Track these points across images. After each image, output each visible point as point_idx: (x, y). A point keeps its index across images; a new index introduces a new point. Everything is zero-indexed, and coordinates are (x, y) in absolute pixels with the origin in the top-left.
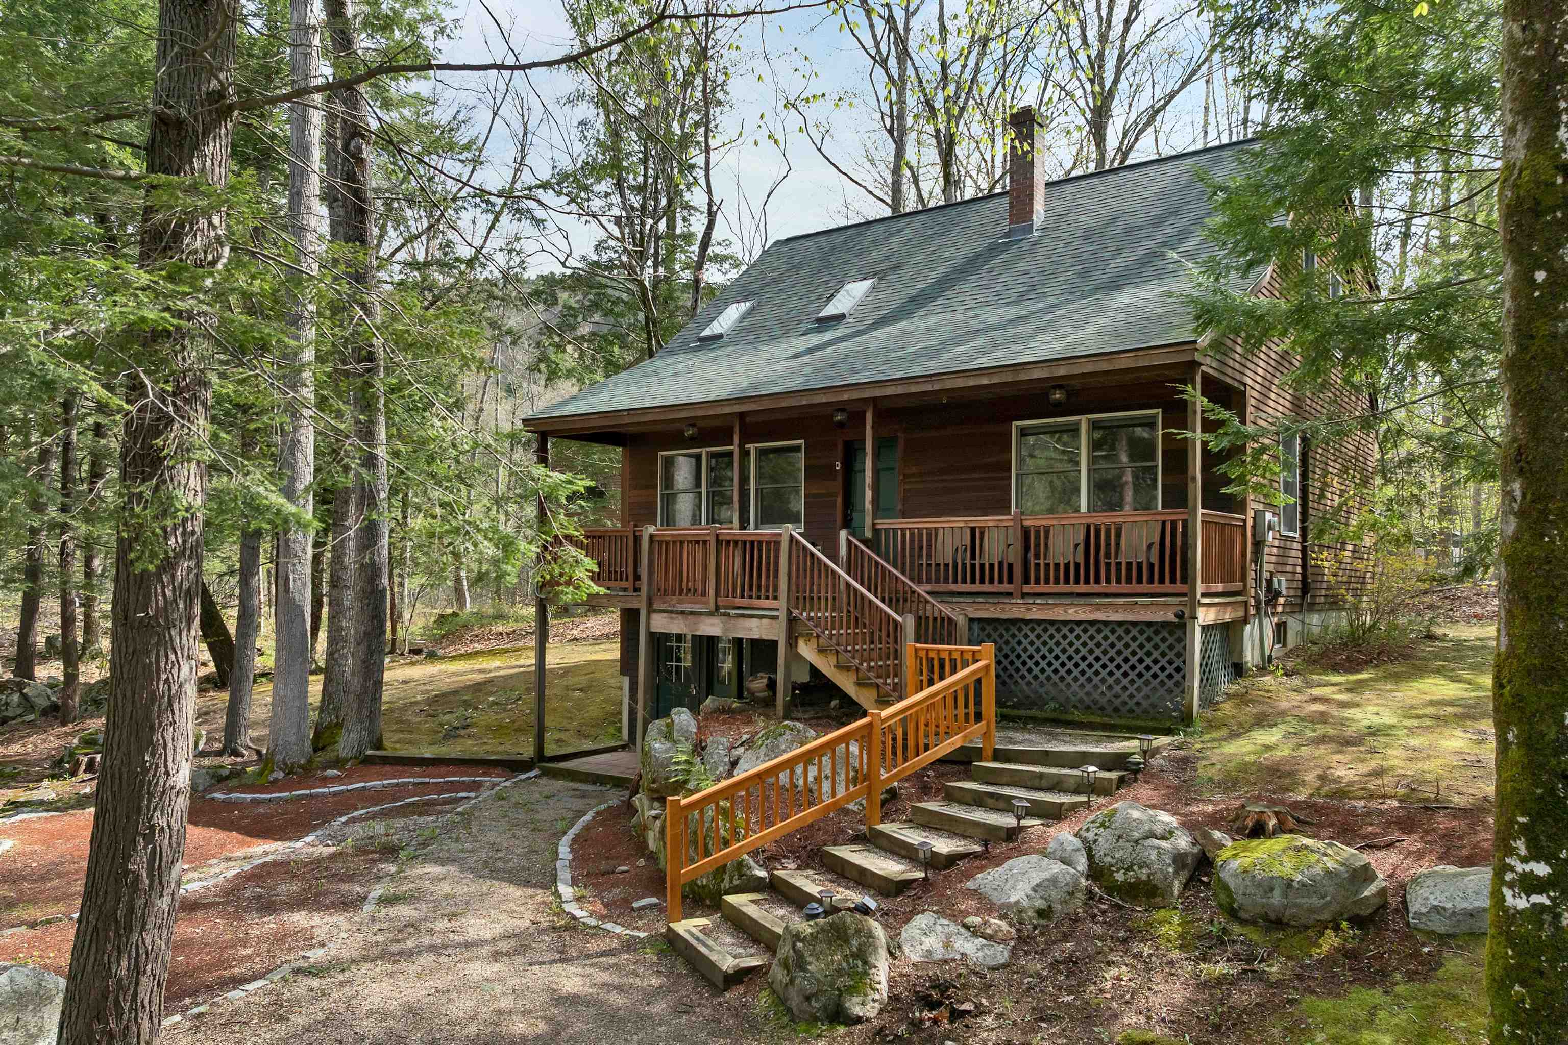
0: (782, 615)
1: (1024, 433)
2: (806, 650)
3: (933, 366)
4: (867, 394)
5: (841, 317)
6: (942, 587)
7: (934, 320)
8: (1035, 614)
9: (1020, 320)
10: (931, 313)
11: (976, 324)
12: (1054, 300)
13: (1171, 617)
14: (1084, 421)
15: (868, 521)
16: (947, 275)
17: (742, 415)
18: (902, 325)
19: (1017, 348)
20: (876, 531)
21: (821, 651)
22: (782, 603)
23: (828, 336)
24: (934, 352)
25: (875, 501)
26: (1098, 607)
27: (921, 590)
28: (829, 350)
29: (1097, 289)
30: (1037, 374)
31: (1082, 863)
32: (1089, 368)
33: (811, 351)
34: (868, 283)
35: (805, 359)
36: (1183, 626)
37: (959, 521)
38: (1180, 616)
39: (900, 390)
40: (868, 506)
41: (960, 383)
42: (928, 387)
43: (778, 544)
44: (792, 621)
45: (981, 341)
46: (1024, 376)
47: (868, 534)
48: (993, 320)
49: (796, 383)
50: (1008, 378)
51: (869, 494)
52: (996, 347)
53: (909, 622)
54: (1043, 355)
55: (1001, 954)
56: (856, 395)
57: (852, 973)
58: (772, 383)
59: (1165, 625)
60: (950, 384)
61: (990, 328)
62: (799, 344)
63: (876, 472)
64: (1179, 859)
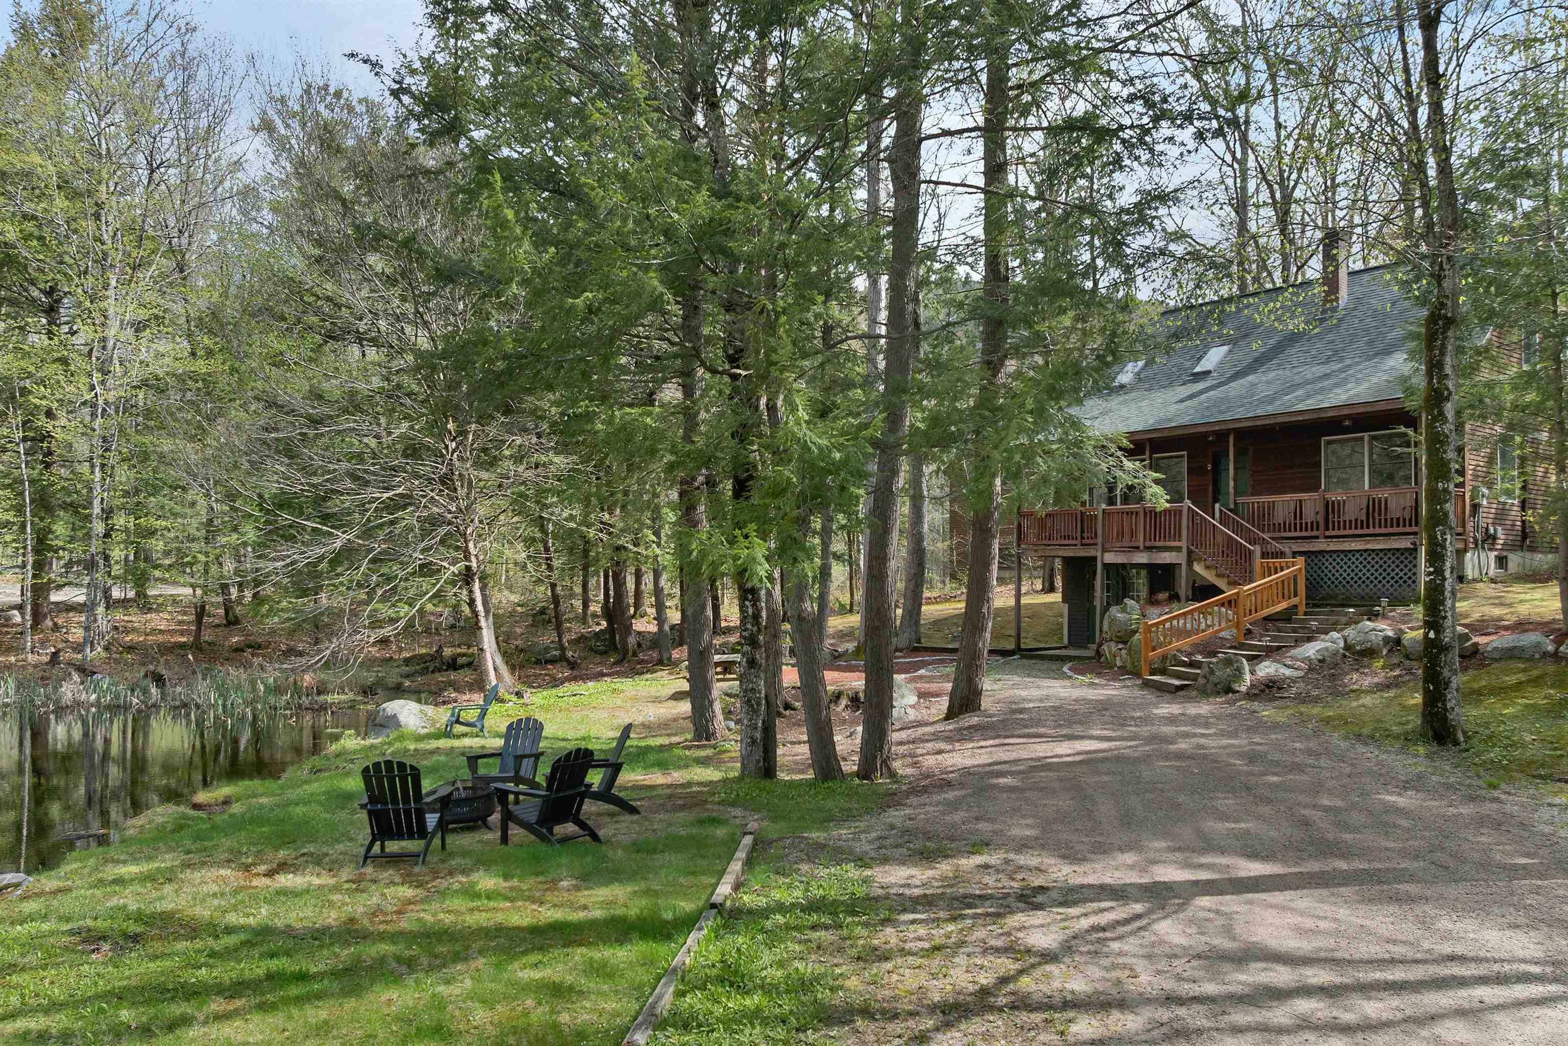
0: (1185, 550)
1: (1329, 443)
2: (1198, 568)
3: (1271, 409)
4: (1231, 426)
5: (1207, 373)
6: (1277, 535)
7: (1271, 375)
8: (1333, 546)
9: (1326, 376)
10: (1269, 369)
11: (1298, 379)
12: (1348, 362)
13: (1409, 545)
14: (1366, 435)
15: (1232, 498)
16: (1280, 342)
17: (1150, 440)
18: (1250, 378)
19: (1320, 397)
20: (1236, 504)
21: (1207, 567)
22: (1183, 544)
23: (1200, 386)
24: (1272, 399)
25: (1235, 488)
26: (1368, 542)
27: (1266, 536)
28: (1203, 397)
29: (1376, 355)
30: (1331, 414)
31: (1342, 644)
32: (1361, 410)
33: (1191, 397)
34: (1225, 349)
35: (1188, 403)
36: (1415, 550)
37: (1287, 497)
38: (1414, 544)
39: (1250, 424)
40: (1231, 490)
41: (1286, 419)
42: (1267, 422)
43: (1181, 512)
44: (1190, 552)
45: (1300, 392)
46: (1323, 415)
47: (1232, 506)
48: (1309, 376)
49: (1185, 420)
50: (1315, 416)
51: (1232, 483)
52: (1308, 397)
53: (1257, 550)
54: (1335, 402)
55: (1300, 673)
56: (1223, 427)
57: (1235, 676)
58: (1170, 420)
59: (1406, 549)
60: (1281, 420)
61: (1307, 382)
62: (1183, 391)
63: (1235, 469)
64: (1387, 639)
